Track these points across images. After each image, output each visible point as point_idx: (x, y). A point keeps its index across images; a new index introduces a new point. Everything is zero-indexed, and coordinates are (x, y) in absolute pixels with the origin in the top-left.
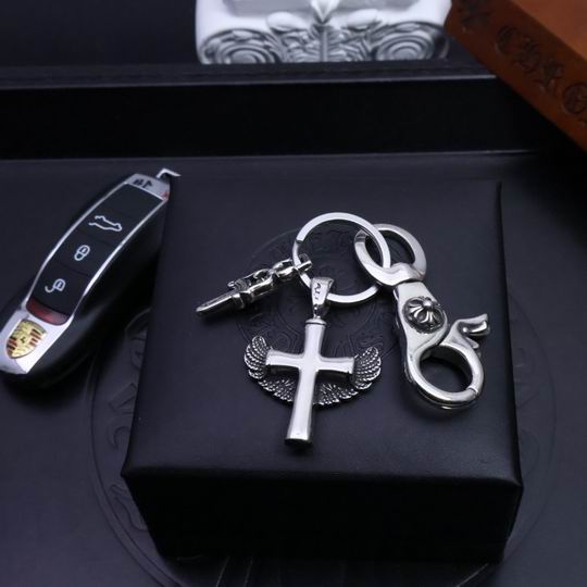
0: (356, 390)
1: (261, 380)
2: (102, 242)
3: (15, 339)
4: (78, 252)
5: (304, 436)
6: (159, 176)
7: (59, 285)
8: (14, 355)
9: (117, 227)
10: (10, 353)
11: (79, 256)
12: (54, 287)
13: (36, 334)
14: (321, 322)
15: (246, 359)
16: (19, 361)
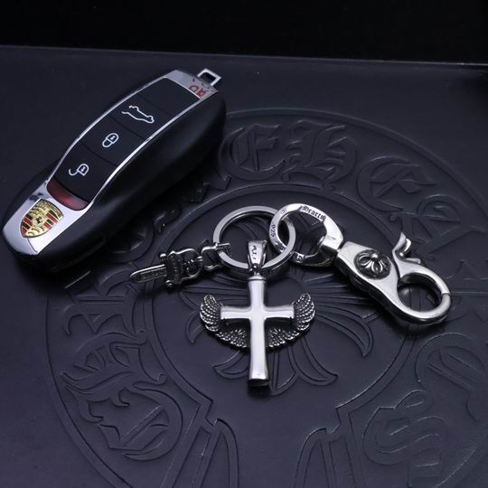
0: (298, 331)
1: (218, 332)
2: (133, 132)
3: (31, 218)
4: (107, 139)
5: (263, 376)
6: (199, 75)
7: (83, 169)
8: (27, 234)
9: (149, 119)
10: (23, 231)
11: (107, 143)
12: (78, 171)
13: (53, 217)
14: (260, 278)
15: (202, 316)
16: (32, 240)
